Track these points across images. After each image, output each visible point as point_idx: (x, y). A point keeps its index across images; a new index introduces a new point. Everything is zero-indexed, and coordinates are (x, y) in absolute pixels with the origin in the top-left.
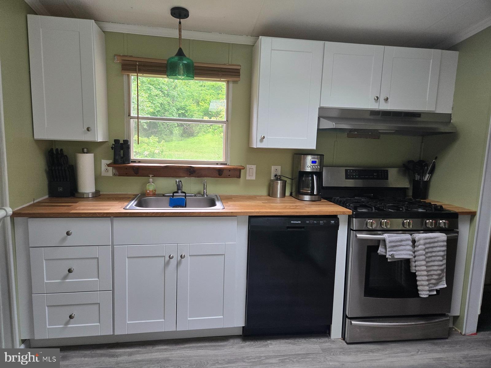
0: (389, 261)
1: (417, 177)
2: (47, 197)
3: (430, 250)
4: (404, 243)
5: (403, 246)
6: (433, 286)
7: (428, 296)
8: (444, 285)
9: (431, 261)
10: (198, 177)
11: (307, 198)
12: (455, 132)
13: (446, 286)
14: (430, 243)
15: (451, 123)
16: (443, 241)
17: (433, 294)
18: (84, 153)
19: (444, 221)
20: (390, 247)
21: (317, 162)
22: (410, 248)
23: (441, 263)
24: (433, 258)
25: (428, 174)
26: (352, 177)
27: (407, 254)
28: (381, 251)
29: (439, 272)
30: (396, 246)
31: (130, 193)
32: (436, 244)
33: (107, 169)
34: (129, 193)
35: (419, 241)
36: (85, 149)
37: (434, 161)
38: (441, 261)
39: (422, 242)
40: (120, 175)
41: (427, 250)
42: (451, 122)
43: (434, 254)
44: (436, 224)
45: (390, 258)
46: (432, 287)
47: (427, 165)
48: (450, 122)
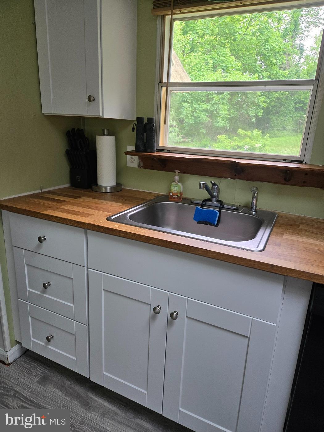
2: (68, 185)
10: (248, 180)
18: (105, 135)
31: (156, 192)
33: (132, 159)
34: (154, 192)
36: (105, 130)
40: (145, 167)
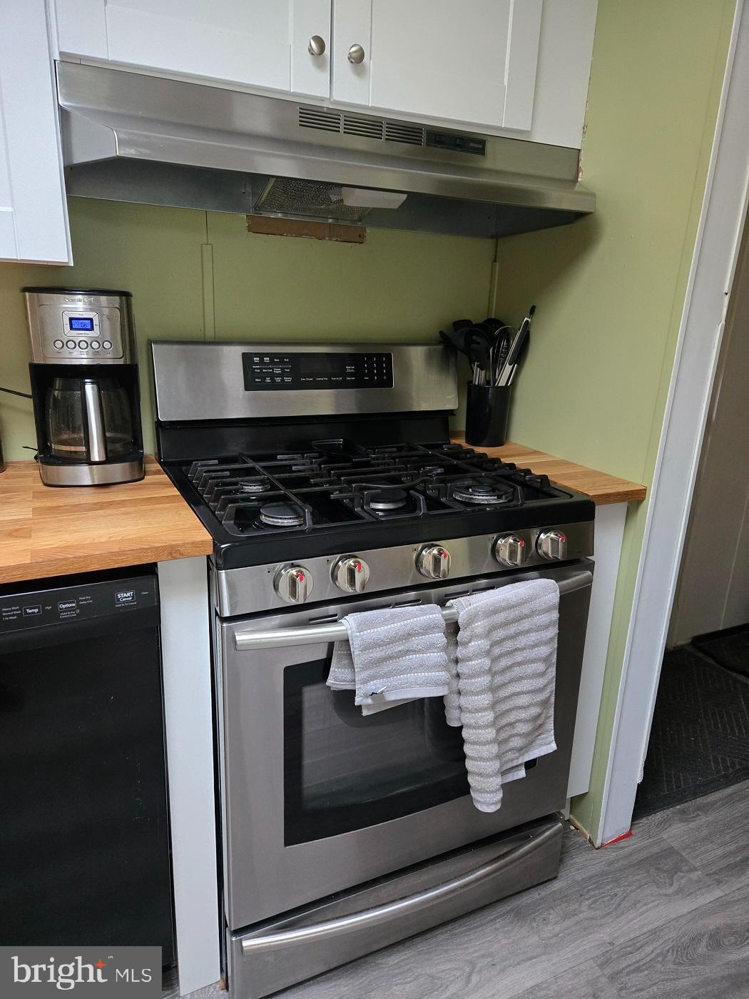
0: (365, 713)
1: (479, 376)
3: (508, 645)
4: (416, 642)
5: (415, 652)
6: (517, 755)
7: (498, 807)
8: (549, 744)
9: (511, 681)
11: (84, 474)
12: (592, 211)
13: (553, 747)
14: (506, 624)
15: (578, 184)
16: (548, 610)
17: (516, 778)
19: (552, 535)
20: (365, 667)
21: (96, 322)
22: (437, 656)
23: (540, 682)
24: (517, 671)
25: (510, 364)
26: (268, 380)
27: (427, 683)
28: (337, 678)
29: (534, 711)
30: (390, 658)
32: (526, 625)
35: (470, 622)
37: (527, 321)
38: (543, 674)
39: (479, 626)
41: (497, 651)
42: (579, 180)
43: (519, 657)
44: (527, 549)
45: (368, 706)
46: (512, 760)
47: (507, 335)
48: (575, 180)
